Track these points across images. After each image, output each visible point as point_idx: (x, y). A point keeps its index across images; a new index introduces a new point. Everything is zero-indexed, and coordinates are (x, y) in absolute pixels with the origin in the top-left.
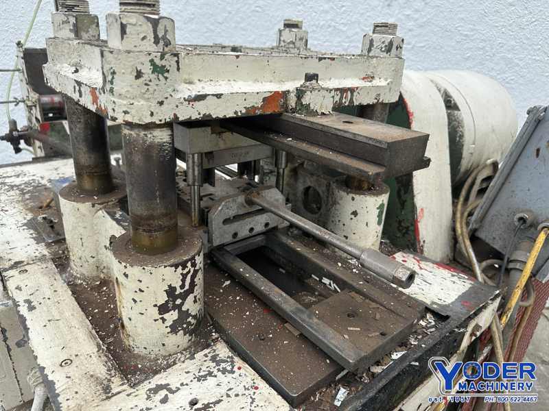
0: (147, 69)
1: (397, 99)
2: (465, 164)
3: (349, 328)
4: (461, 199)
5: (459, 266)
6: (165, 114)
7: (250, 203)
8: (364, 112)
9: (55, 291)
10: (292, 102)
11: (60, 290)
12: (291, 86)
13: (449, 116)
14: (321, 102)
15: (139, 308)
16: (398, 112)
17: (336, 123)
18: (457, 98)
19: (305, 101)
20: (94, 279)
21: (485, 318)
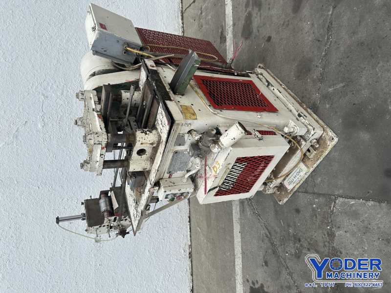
0: (97, 135)
1: (95, 91)
2: (112, 68)
4: (123, 68)
6: (105, 133)
7: (127, 125)
8: (99, 99)
10: (99, 113)
12: (96, 114)
13: (97, 75)
14: (99, 107)
15: (146, 138)
16: (98, 90)
17: (103, 104)
18: (92, 72)
19: (99, 110)
21: (150, 63)
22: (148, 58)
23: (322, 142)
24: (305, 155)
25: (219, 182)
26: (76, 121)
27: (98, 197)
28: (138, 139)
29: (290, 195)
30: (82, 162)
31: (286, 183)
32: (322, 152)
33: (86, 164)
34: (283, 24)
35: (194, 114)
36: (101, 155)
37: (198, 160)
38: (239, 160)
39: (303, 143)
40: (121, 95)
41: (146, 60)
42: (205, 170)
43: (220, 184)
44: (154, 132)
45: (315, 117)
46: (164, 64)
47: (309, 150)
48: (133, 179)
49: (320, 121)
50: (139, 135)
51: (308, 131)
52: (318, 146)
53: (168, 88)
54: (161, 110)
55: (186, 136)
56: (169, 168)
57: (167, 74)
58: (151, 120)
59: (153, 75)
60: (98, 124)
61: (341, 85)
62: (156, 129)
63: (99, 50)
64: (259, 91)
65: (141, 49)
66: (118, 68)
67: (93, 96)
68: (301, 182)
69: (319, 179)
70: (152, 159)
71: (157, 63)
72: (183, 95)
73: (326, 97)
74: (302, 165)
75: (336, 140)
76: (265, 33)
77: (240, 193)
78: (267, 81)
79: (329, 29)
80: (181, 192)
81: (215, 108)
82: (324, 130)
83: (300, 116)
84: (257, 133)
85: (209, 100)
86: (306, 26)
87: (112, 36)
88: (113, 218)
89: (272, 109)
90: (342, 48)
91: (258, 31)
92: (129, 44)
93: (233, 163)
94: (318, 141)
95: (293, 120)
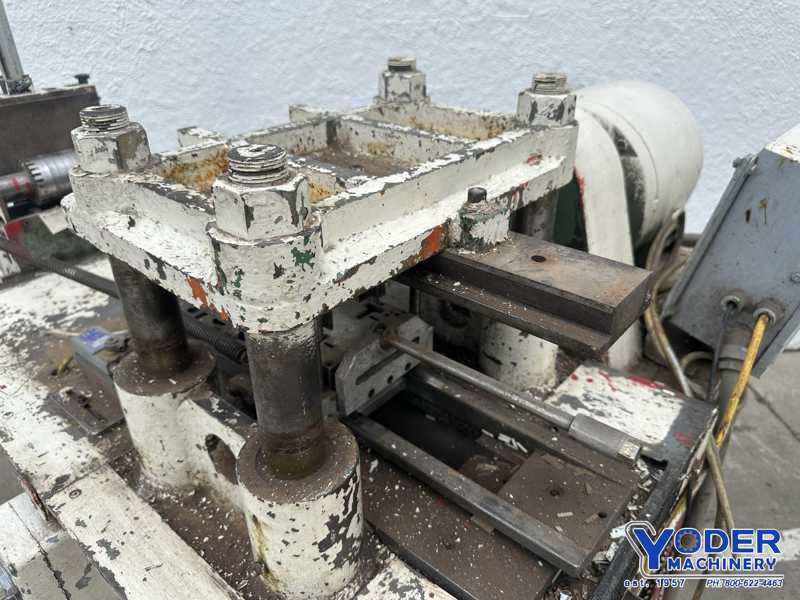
1: (570, 178)
2: (646, 226)
3: (559, 515)
5: (651, 364)
6: (312, 311)
9: (136, 518)
10: (456, 233)
11: (142, 517)
13: (625, 164)
15: (293, 549)
18: (631, 138)
20: (185, 489)
26: (408, 68)
30: (133, 115)
33: (112, 146)
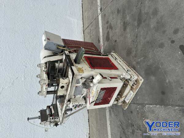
0: (44, 80)
2: (52, 54)
4: (57, 54)
6: (48, 80)
7: (57, 76)
8: (46, 67)
10: (46, 72)
12: (44, 72)
13: (46, 57)
16: (46, 63)
17: (47, 68)
21: (67, 52)
22: (66, 50)
23: (137, 81)
24: (132, 87)
25: (95, 99)
26: (37, 76)
27: (46, 109)
28: (60, 81)
29: (128, 105)
30: (38, 92)
31: (126, 100)
32: (138, 85)
33: (40, 92)
34: (120, 35)
35: (83, 71)
36: (46, 88)
37: (85, 90)
38: (102, 89)
39: (130, 82)
40: (55, 65)
41: (65, 51)
42: (89, 94)
43: (95, 100)
44: (67, 78)
45: (134, 71)
46: (72, 52)
47: (133, 85)
48: (60, 99)
49: (137, 73)
50: (61, 80)
51: (131, 77)
52: (136, 83)
53: (73, 61)
54: (70, 70)
55: (80, 80)
56: (74, 94)
57: (73, 56)
58: (67, 74)
59: (68, 57)
60: (45, 76)
61: (143, 58)
62: (68, 77)
63: (47, 48)
64: (111, 61)
65: (64, 47)
66: (55, 54)
67: (44, 66)
68: (132, 99)
69: (138, 97)
70: (67, 90)
71: (70, 52)
72: (79, 64)
73: (138, 63)
74: (131, 92)
75: (143, 80)
76: (114, 39)
77: (105, 104)
78: (115, 58)
79: (137, 37)
80: (80, 104)
81: (92, 68)
82: (138, 77)
83: (128, 71)
84: (109, 78)
85: (89, 65)
86: (129, 36)
87: (52, 43)
88: (52, 118)
89: (116, 68)
90: (142, 44)
91: (112, 38)
92: (59, 46)
93: (99, 90)
94: (136, 81)
95: (125, 73)
